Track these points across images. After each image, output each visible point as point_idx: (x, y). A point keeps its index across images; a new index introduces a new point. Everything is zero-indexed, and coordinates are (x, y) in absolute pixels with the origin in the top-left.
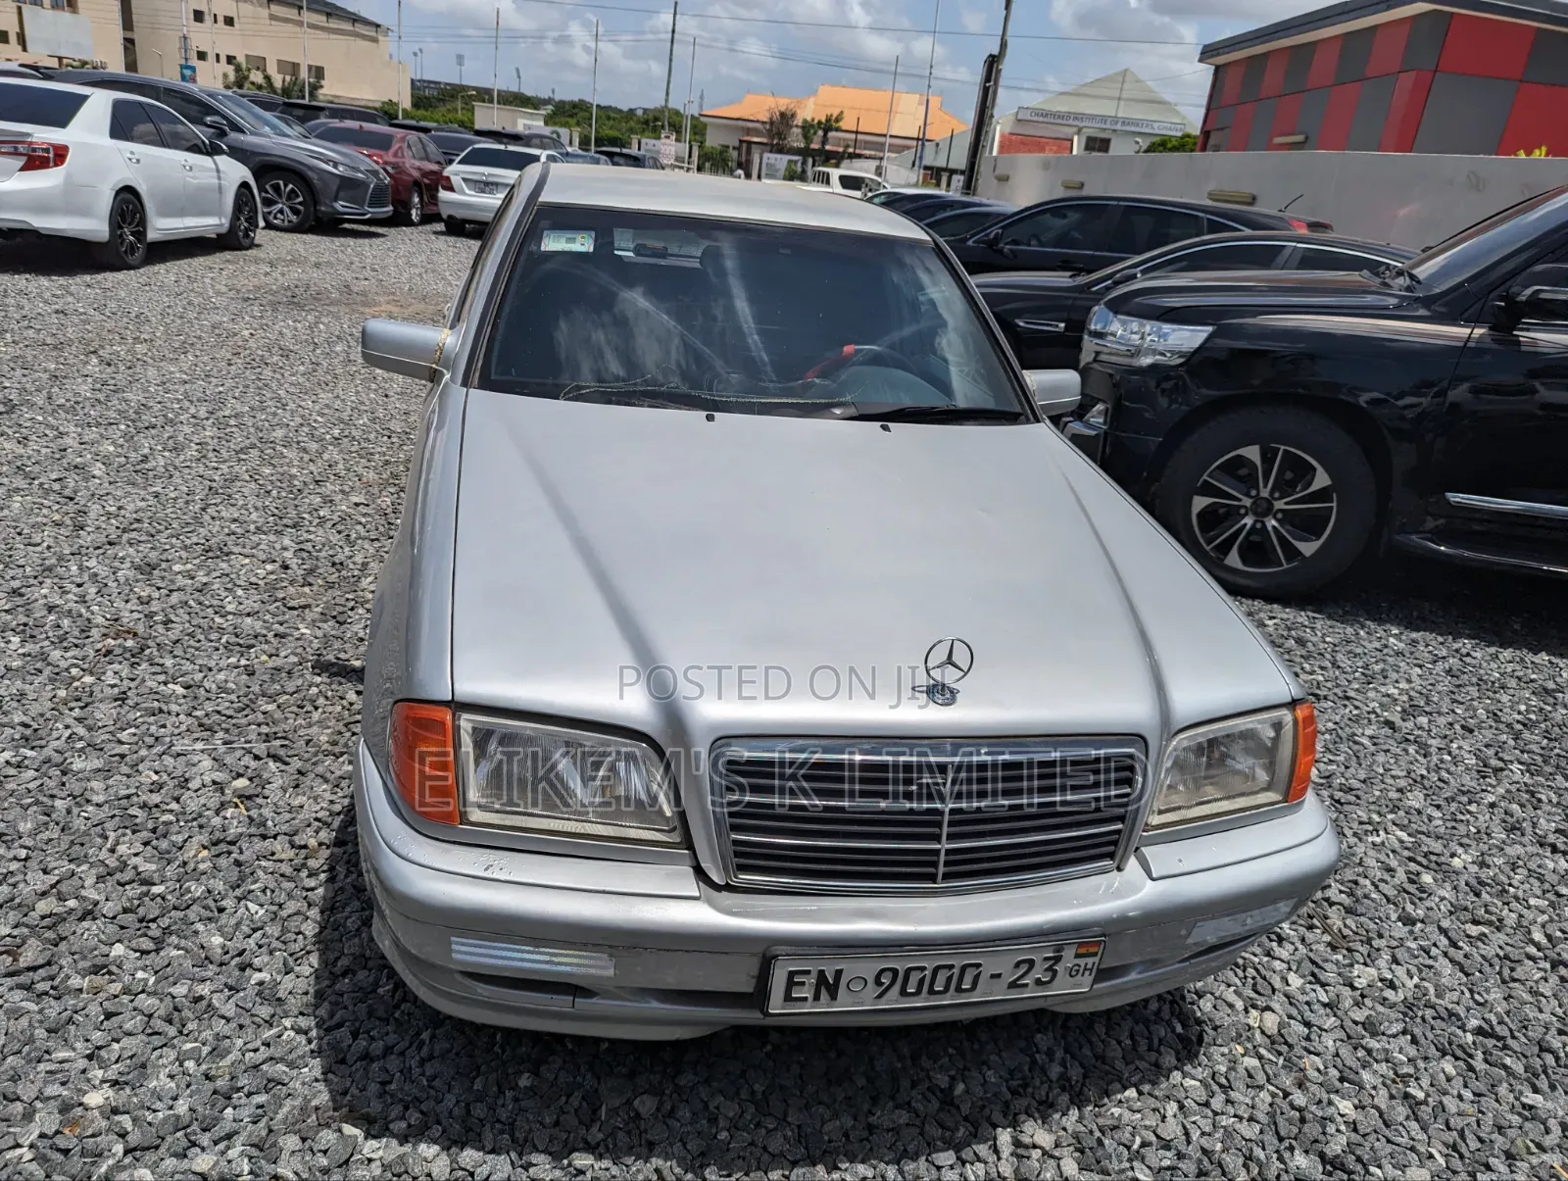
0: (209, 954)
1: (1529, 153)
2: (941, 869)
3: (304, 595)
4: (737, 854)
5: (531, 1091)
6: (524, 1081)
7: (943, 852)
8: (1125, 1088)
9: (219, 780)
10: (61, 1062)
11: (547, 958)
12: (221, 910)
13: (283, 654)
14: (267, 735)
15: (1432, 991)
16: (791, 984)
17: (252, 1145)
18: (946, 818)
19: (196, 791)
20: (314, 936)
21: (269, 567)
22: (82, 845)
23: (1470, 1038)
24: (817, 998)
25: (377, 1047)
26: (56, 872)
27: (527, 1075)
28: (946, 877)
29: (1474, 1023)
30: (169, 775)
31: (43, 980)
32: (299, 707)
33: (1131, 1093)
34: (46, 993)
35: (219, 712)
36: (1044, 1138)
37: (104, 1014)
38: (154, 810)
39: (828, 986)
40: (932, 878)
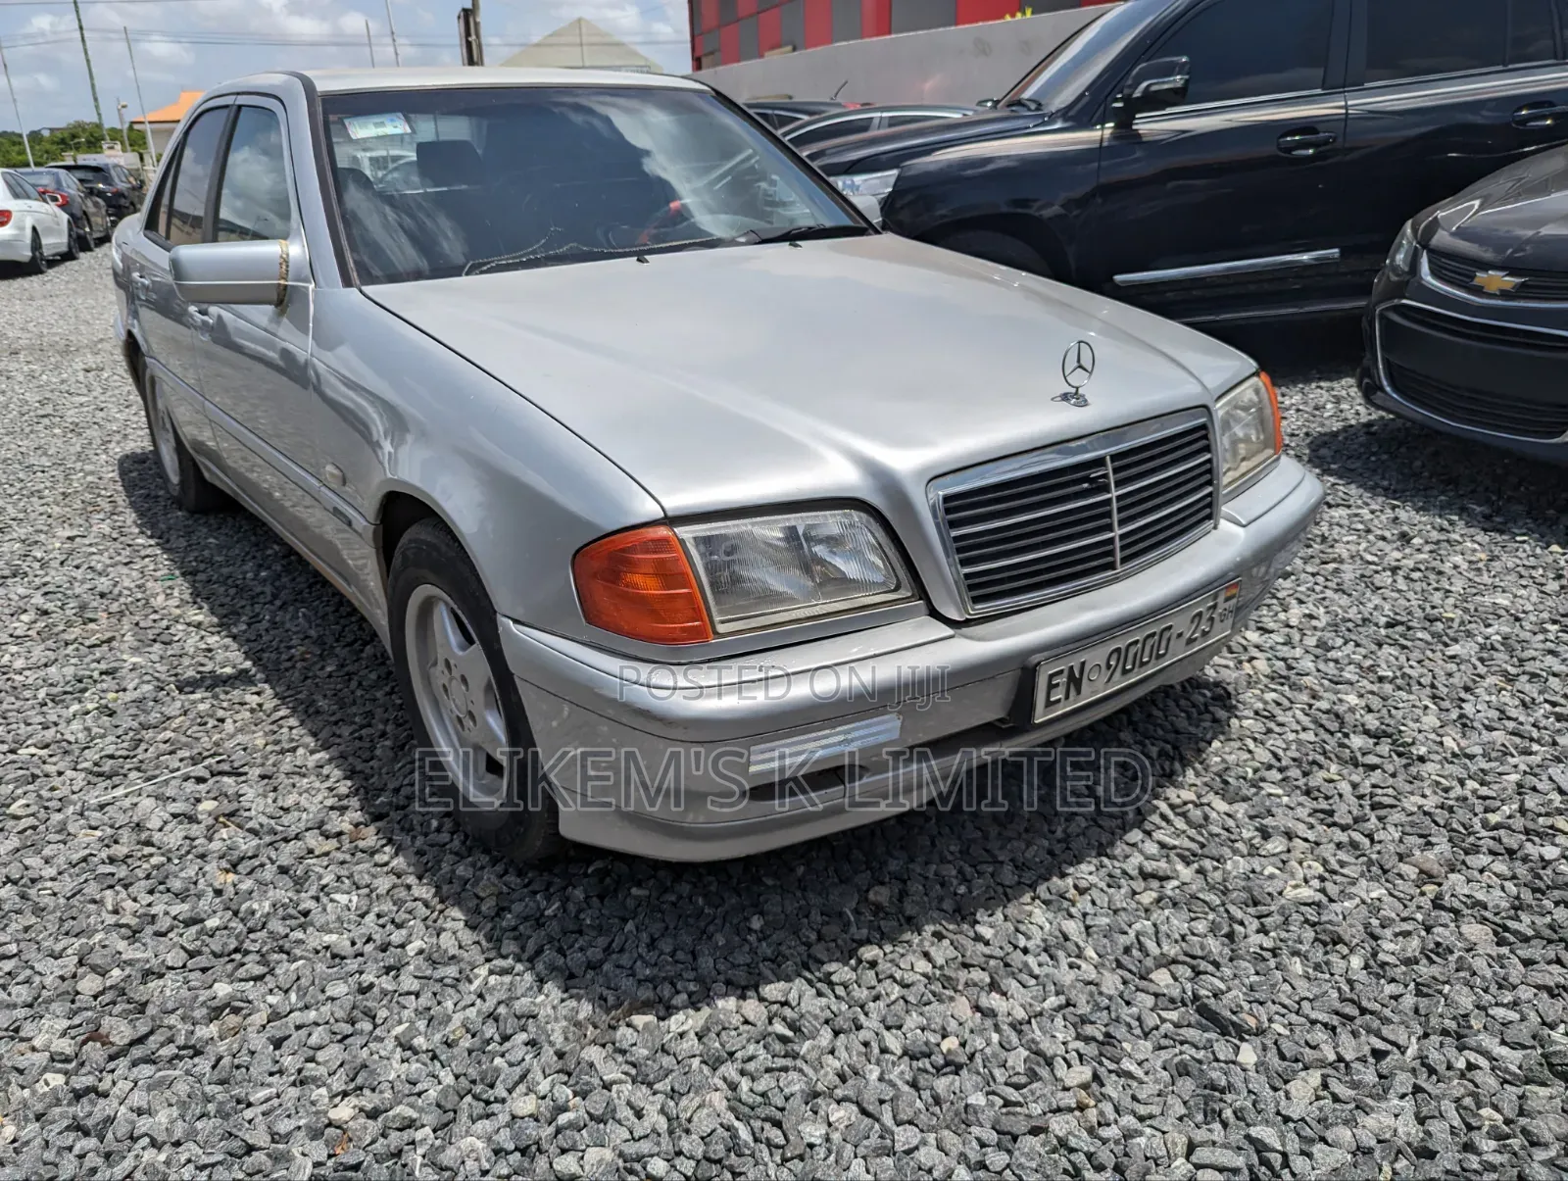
0: (335, 951)
1: (1013, 15)
2: (1118, 555)
3: (94, 632)
4: (971, 588)
5: (770, 926)
6: (756, 923)
7: (1117, 539)
8: (1210, 743)
9: (178, 811)
10: (266, 1101)
11: (841, 738)
12: (306, 914)
13: (131, 686)
14: (192, 758)
15: (1340, 611)
16: (1051, 687)
17: (558, 1072)
18: (1115, 505)
19: (160, 830)
20: (434, 896)
21: (25, 618)
22: (74, 918)
23: (1383, 632)
24: (1067, 697)
25: (596, 954)
26: (70, 951)
27: (756, 917)
28: (1124, 560)
29: (1383, 620)
30: (112, 827)
31: (162, 1045)
32: (200, 725)
33: (1216, 744)
34: (176, 1057)
35: (111, 757)
36: (1188, 795)
37: (272, 1043)
38: (130, 861)
39: (1075, 682)
40: (1111, 566)
